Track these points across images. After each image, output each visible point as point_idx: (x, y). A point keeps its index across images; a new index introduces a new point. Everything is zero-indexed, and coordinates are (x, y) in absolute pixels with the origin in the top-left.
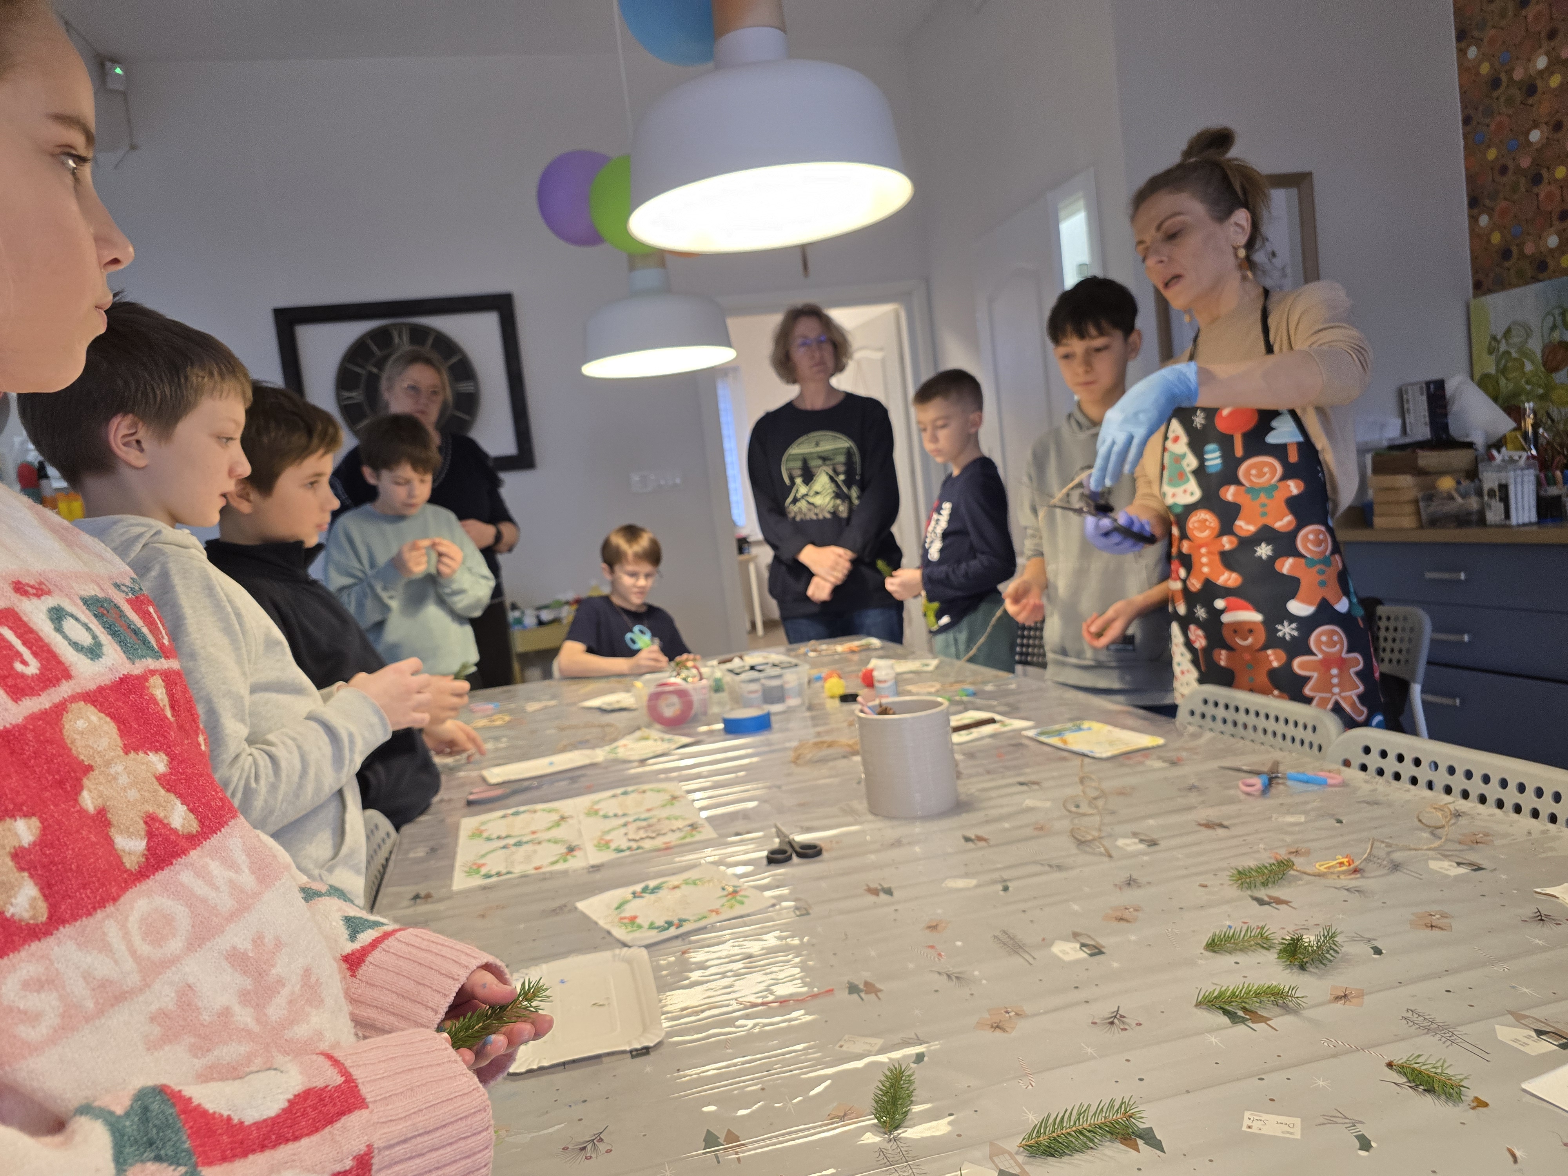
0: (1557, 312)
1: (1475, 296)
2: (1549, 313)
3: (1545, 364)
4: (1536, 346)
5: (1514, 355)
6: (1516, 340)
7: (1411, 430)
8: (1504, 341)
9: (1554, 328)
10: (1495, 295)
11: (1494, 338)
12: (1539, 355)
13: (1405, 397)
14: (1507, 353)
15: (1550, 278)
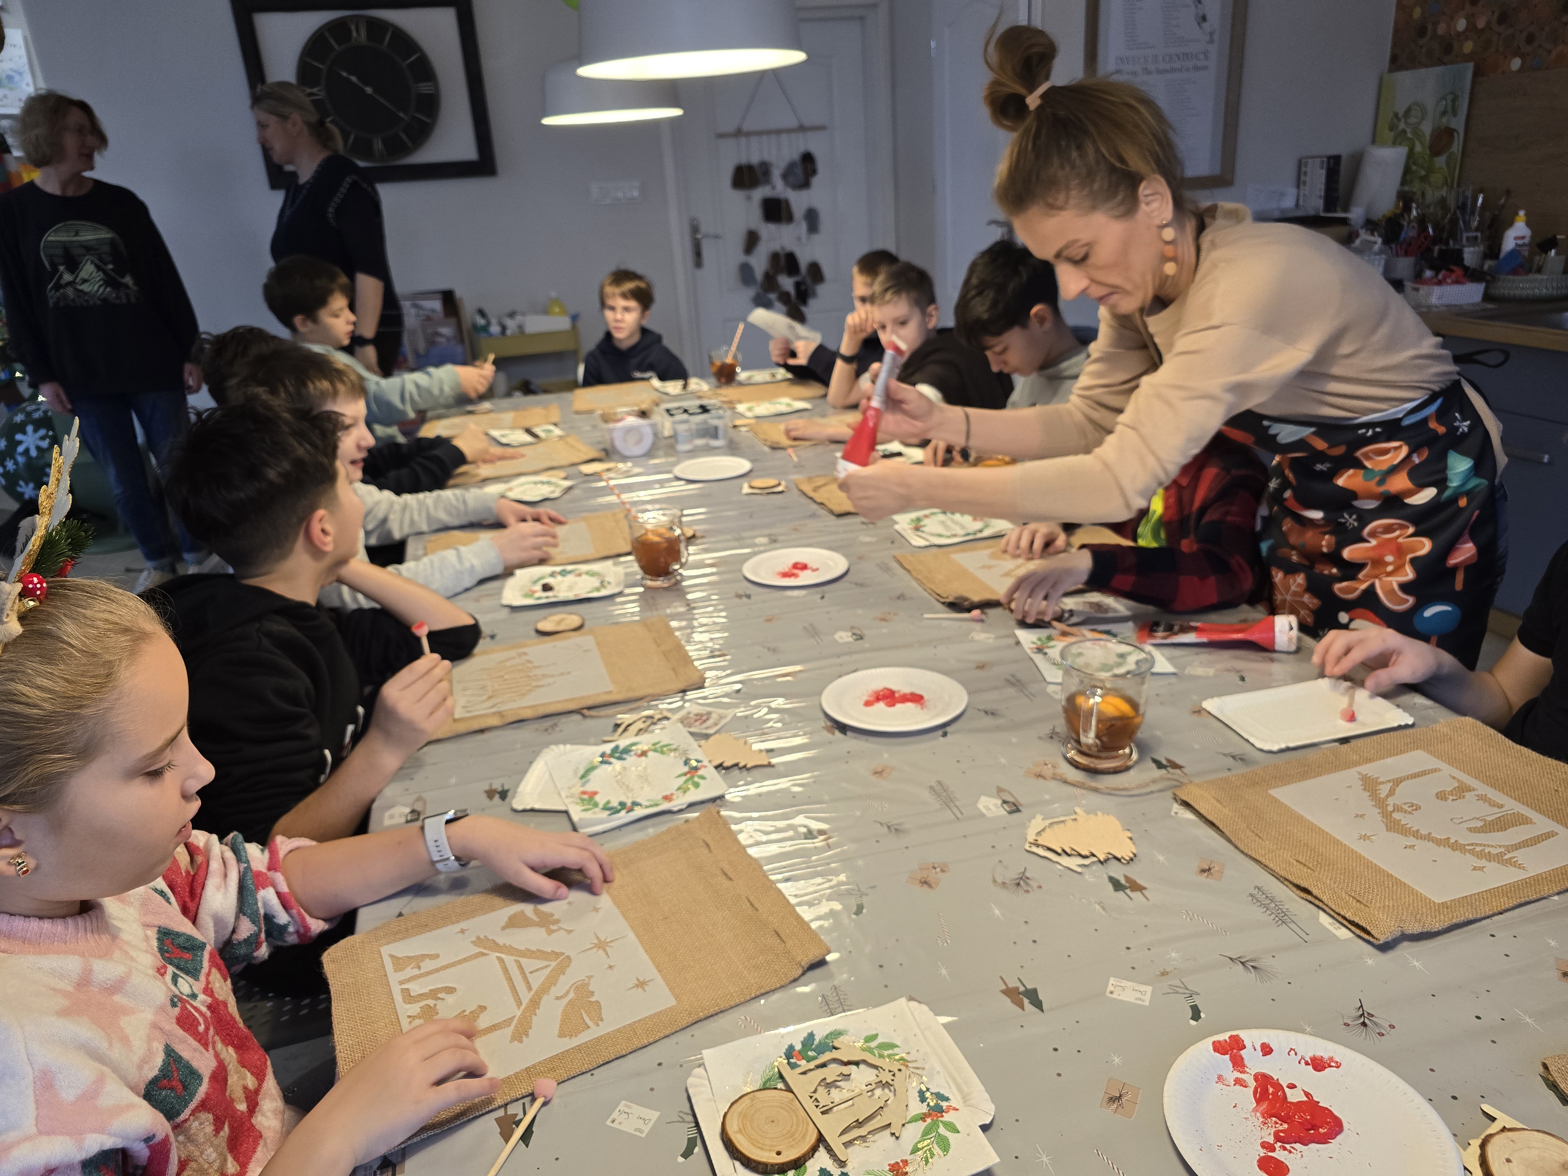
0: (1450, 97)
1: (1391, 71)
2: (1444, 98)
3: (1431, 148)
4: (1427, 128)
5: (1409, 135)
6: (1413, 120)
7: (1304, 201)
8: (1403, 120)
9: (1444, 113)
10: (1405, 72)
11: (1396, 115)
12: (1428, 138)
13: (1303, 169)
14: (1404, 131)
15: (1452, 63)
